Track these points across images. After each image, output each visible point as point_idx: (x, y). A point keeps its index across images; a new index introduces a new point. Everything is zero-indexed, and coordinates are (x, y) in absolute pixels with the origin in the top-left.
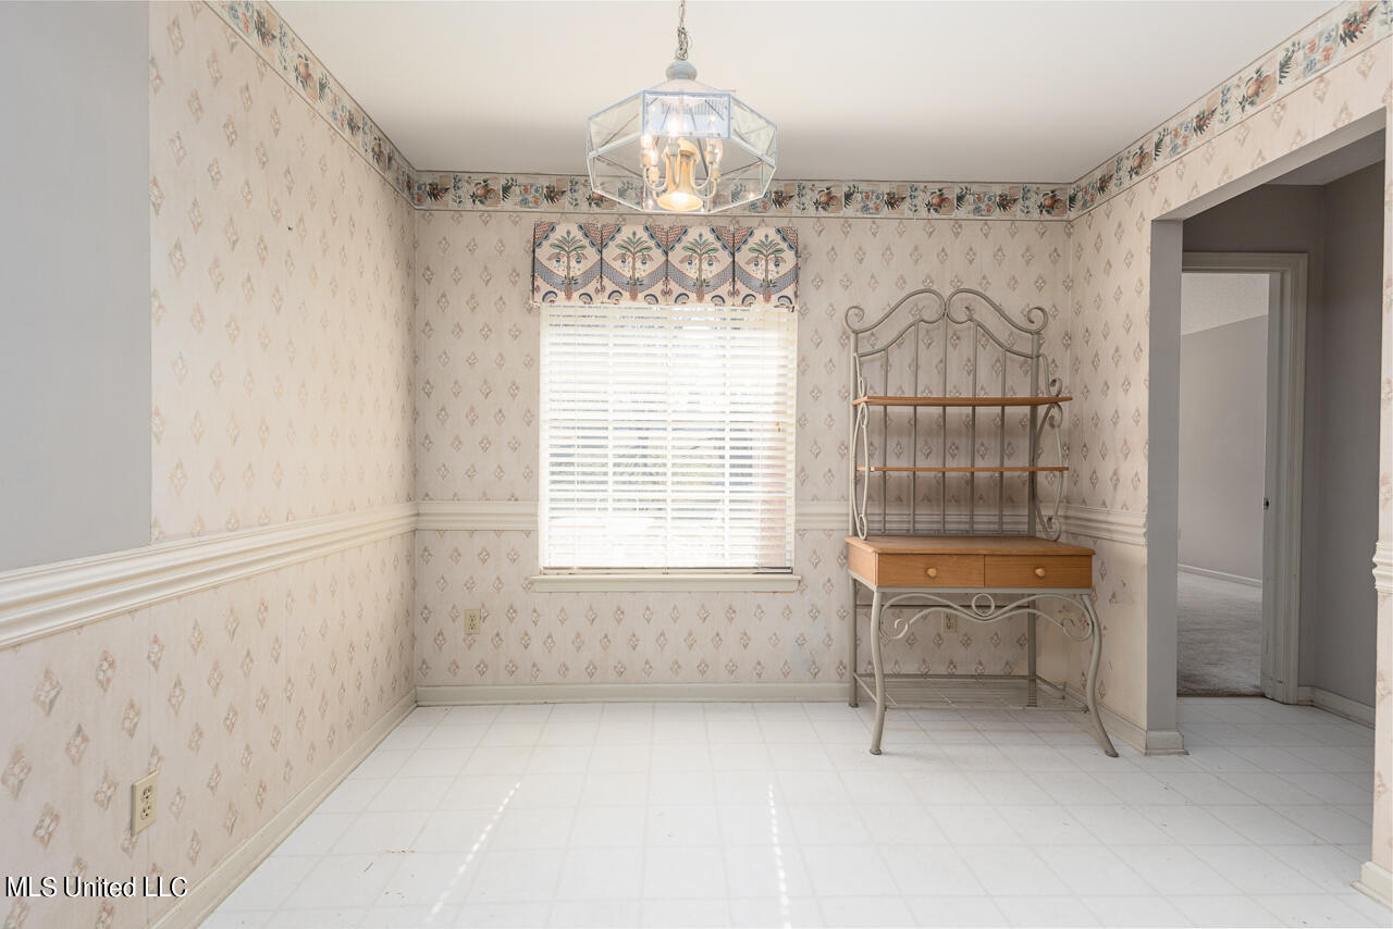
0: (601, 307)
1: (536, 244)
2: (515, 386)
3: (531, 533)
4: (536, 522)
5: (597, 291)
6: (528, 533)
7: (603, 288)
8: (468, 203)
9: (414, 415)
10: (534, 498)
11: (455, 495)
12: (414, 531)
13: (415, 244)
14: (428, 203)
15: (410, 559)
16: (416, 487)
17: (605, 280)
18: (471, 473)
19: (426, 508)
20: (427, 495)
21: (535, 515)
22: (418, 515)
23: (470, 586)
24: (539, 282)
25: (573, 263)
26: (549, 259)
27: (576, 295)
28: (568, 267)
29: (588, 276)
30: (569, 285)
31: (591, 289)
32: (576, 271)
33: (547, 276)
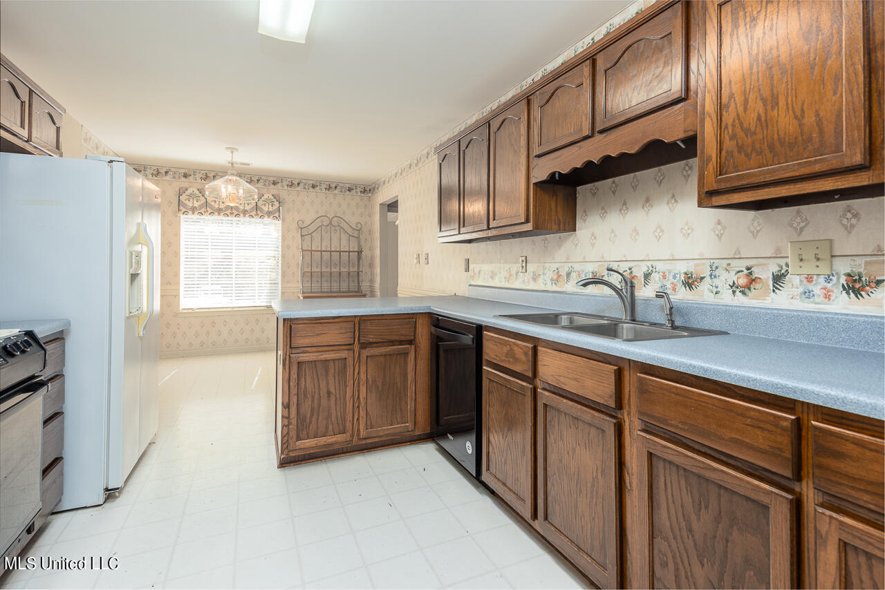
0: (206, 217)
1: (180, 195)
3: (177, 296)
4: (179, 292)
5: (205, 212)
6: (175, 296)
7: (207, 211)
8: (150, 177)
10: (178, 283)
17: (208, 208)
21: (179, 290)
24: (181, 208)
25: (195, 202)
26: (185, 200)
27: (196, 213)
28: (193, 203)
29: (201, 206)
30: (193, 210)
31: (202, 211)
32: (196, 204)
33: (185, 206)
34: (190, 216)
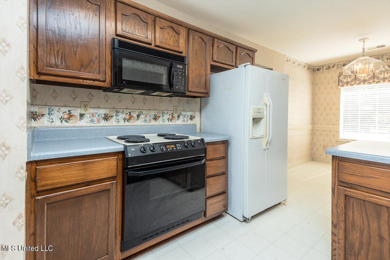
0: (355, 86)
1: (339, 76)
2: (334, 103)
3: (338, 132)
4: (339, 130)
5: (354, 83)
6: (337, 132)
7: (356, 83)
8: (325, 70)
9: (313, 109)
10: (338, 124)
11: (321, 124)
12: (313, 130)
13: (314, 80)
14: (317, 72)
15: (312, 134)
16: (313, 122)
17: (356, 81)
18: (324, 120)
19: (315, 126)
20: (315, 123)
21: (339, 128)
22: (313, 127)
23: (324, 140)
24: (340, 83)
25: (348, 79)
26: (343, 79)
27: (349, 85)
28: (347, 80)
29: (352, 81)
30: (347, 83)
31: (352, 83)
32: (349, 80)
33: (342, 82)
34: (345, 87)
